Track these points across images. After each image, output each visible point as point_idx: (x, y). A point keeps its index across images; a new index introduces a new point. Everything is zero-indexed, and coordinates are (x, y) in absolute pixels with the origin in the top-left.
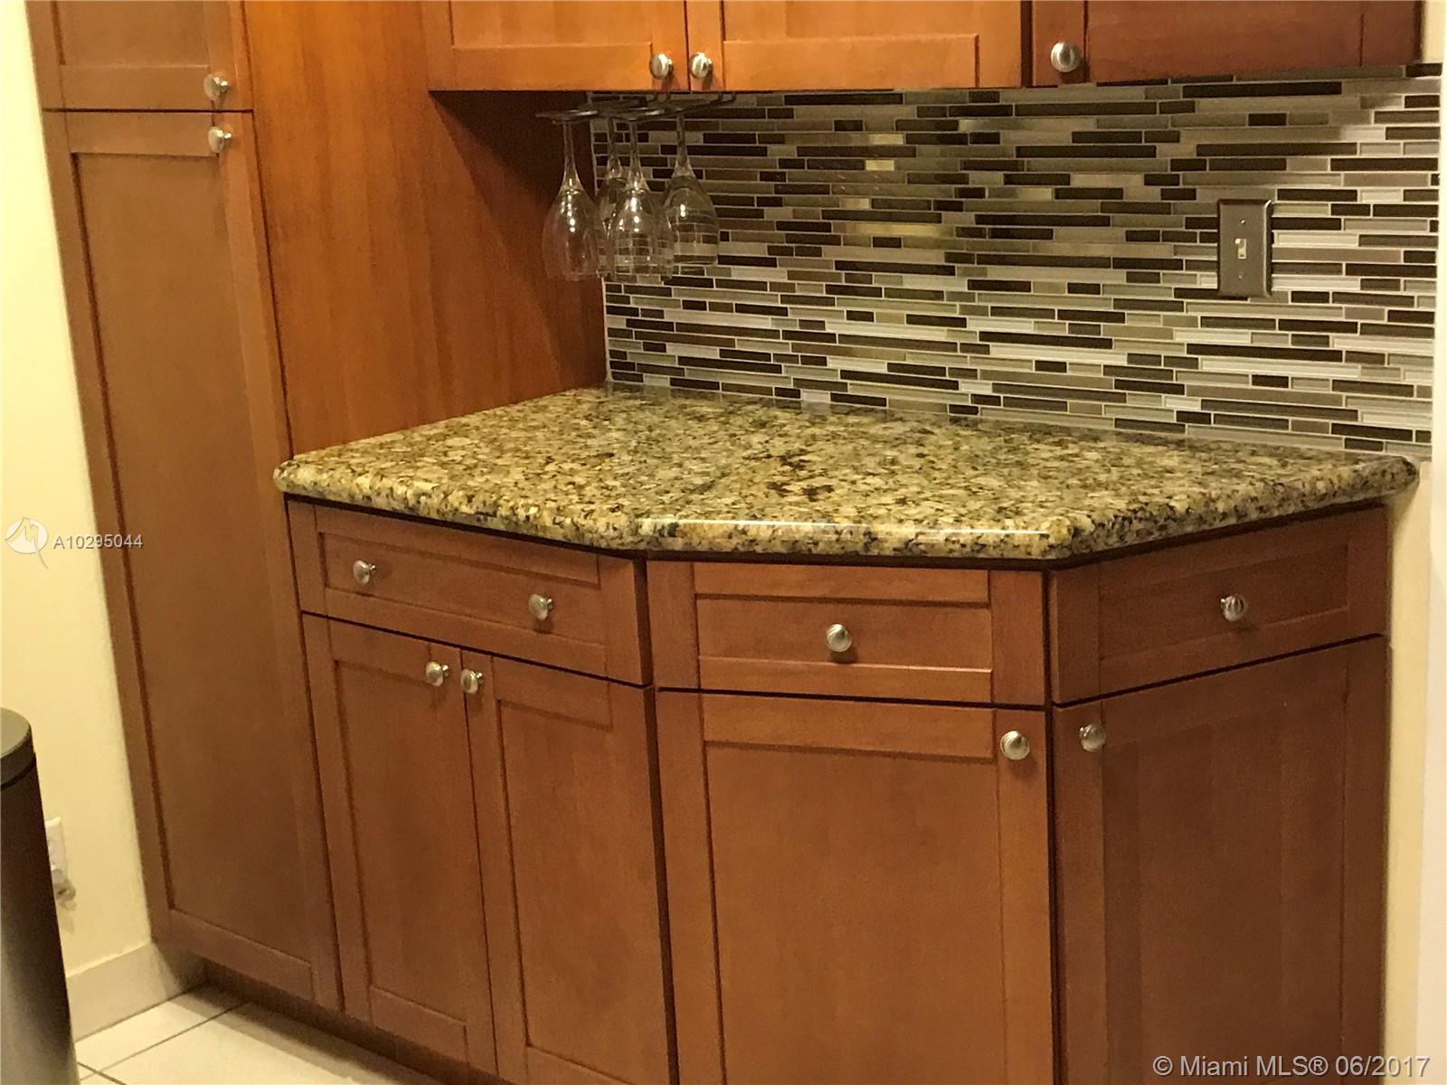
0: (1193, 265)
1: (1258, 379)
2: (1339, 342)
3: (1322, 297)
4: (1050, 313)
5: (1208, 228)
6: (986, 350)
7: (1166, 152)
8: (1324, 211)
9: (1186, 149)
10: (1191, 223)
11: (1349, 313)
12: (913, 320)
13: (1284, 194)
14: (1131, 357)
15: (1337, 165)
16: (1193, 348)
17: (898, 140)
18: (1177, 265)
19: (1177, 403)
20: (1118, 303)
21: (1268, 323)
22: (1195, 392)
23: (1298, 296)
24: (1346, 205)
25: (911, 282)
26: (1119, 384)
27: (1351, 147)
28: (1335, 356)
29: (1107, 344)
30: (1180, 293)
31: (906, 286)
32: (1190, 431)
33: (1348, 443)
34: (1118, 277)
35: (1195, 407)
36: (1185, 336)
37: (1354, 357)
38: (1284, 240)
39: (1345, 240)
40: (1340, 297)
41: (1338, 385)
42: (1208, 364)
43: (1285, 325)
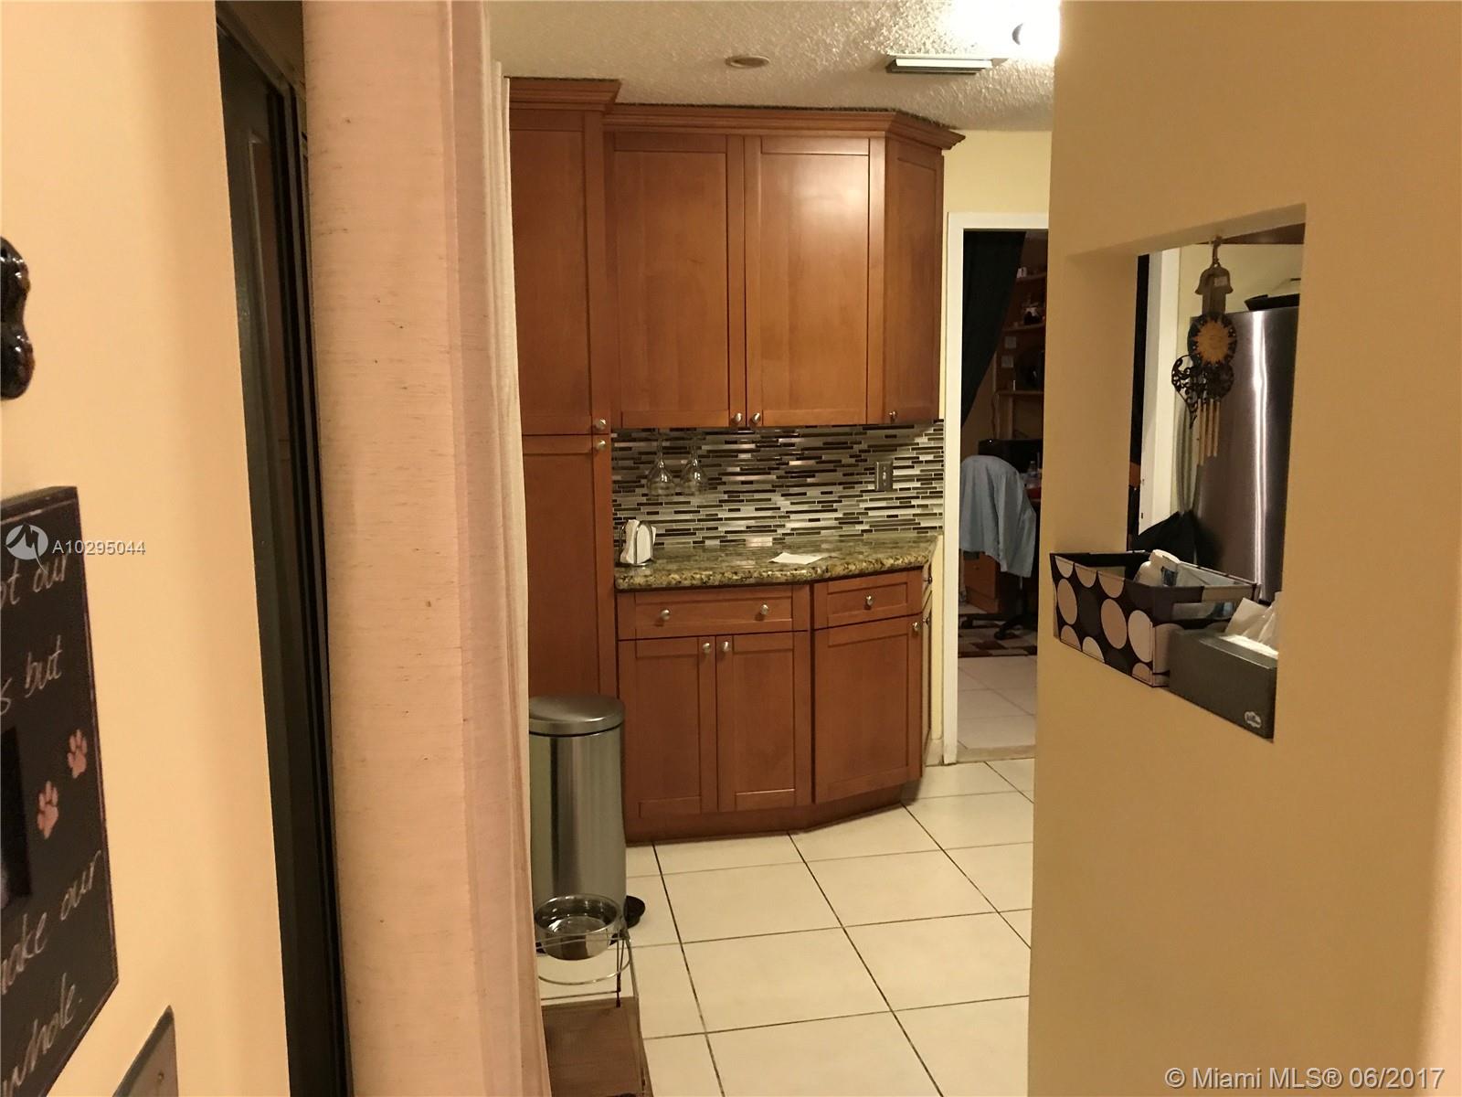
0: (866, 482)
1: (888, 516)
2: (914, 502)
3: (909, 489)
4: (814, 502)
5: (871, 470)
6: (789, 517)
7: (856, 448)
8: (909, 463)
9: (864, 446)
10: (865, 469)
11: (918, 493)
12: (757, 509)
13: (896, 459)
14: (845, 514)
15: (913, 449)
16: (866, 509)
17: (752, 446)
18: (861, 483)
19: (859, 528)
20: (840, 497)
21: (892, 499)
22: (867, 523)
23: (901, 489)
24: (916, 461)
25: (757, 496)
26: (840, 523)
27: (918, 444)
28: (913, 506)
29: (836, 510)
30: (862, 491)
31: (755, 497)
32: (865, 536)
33: (918, 533)
34: (840, 488)
35: (867, 527)
36: (863, 505)
37: (919, 506)
38: (896, 473)
39: (916, 471)
40: (914, 488)
41: (914, 515)
42: (871, 513)
43: (897, 498)
